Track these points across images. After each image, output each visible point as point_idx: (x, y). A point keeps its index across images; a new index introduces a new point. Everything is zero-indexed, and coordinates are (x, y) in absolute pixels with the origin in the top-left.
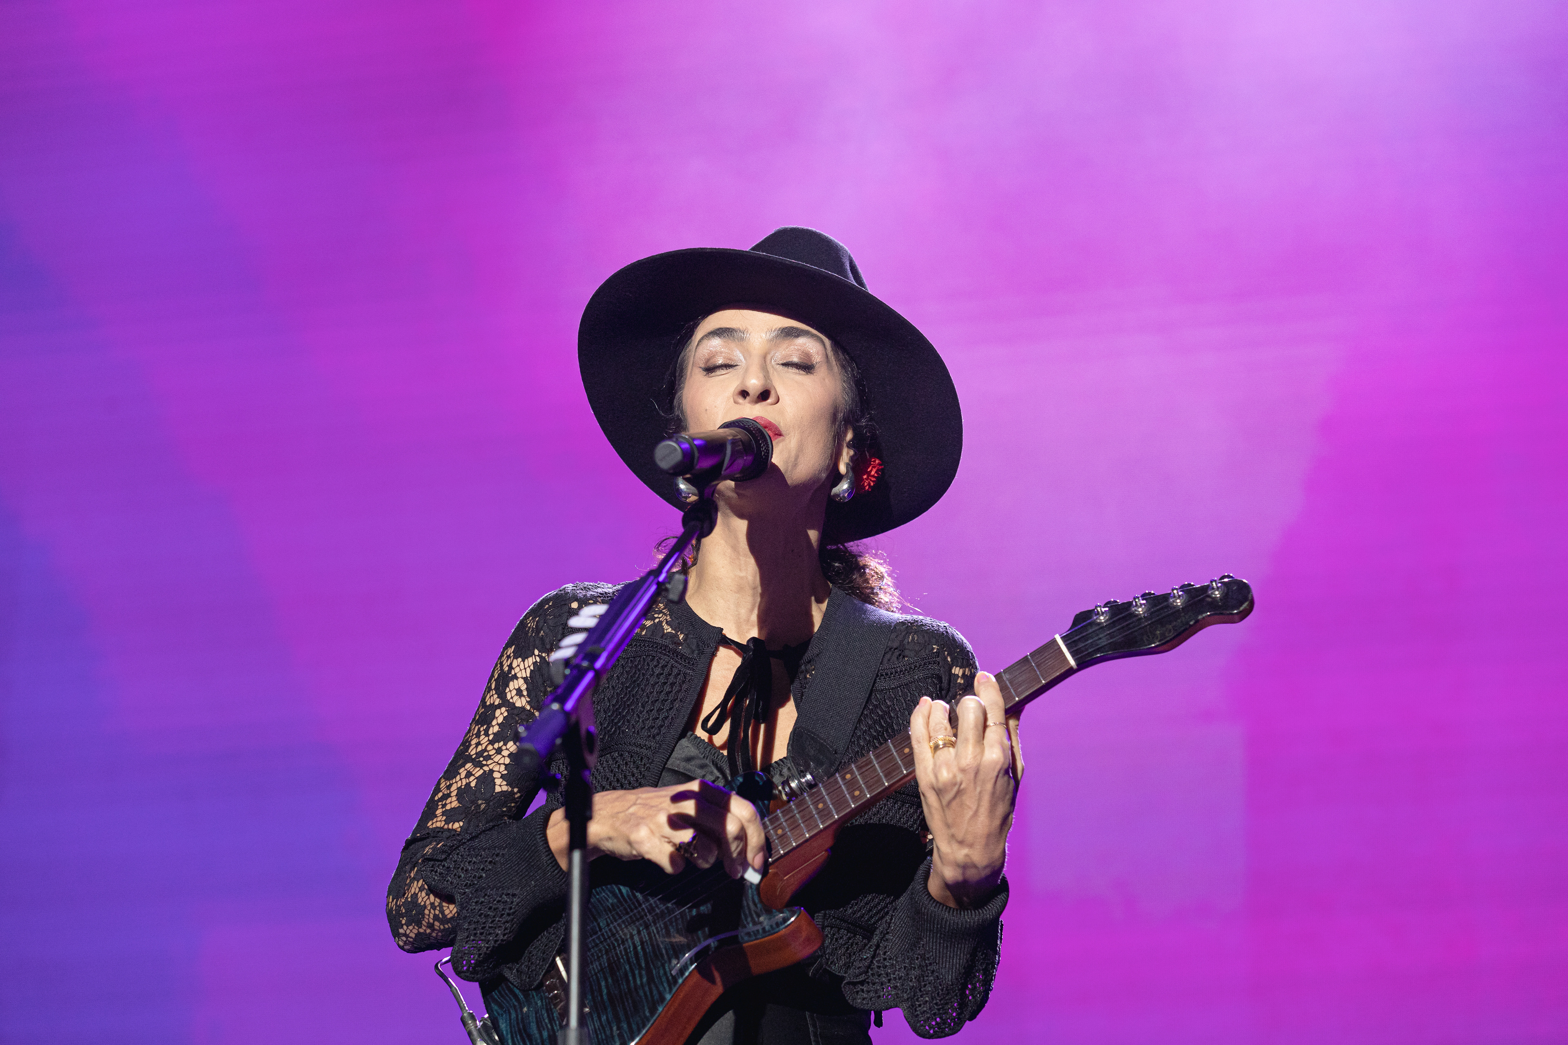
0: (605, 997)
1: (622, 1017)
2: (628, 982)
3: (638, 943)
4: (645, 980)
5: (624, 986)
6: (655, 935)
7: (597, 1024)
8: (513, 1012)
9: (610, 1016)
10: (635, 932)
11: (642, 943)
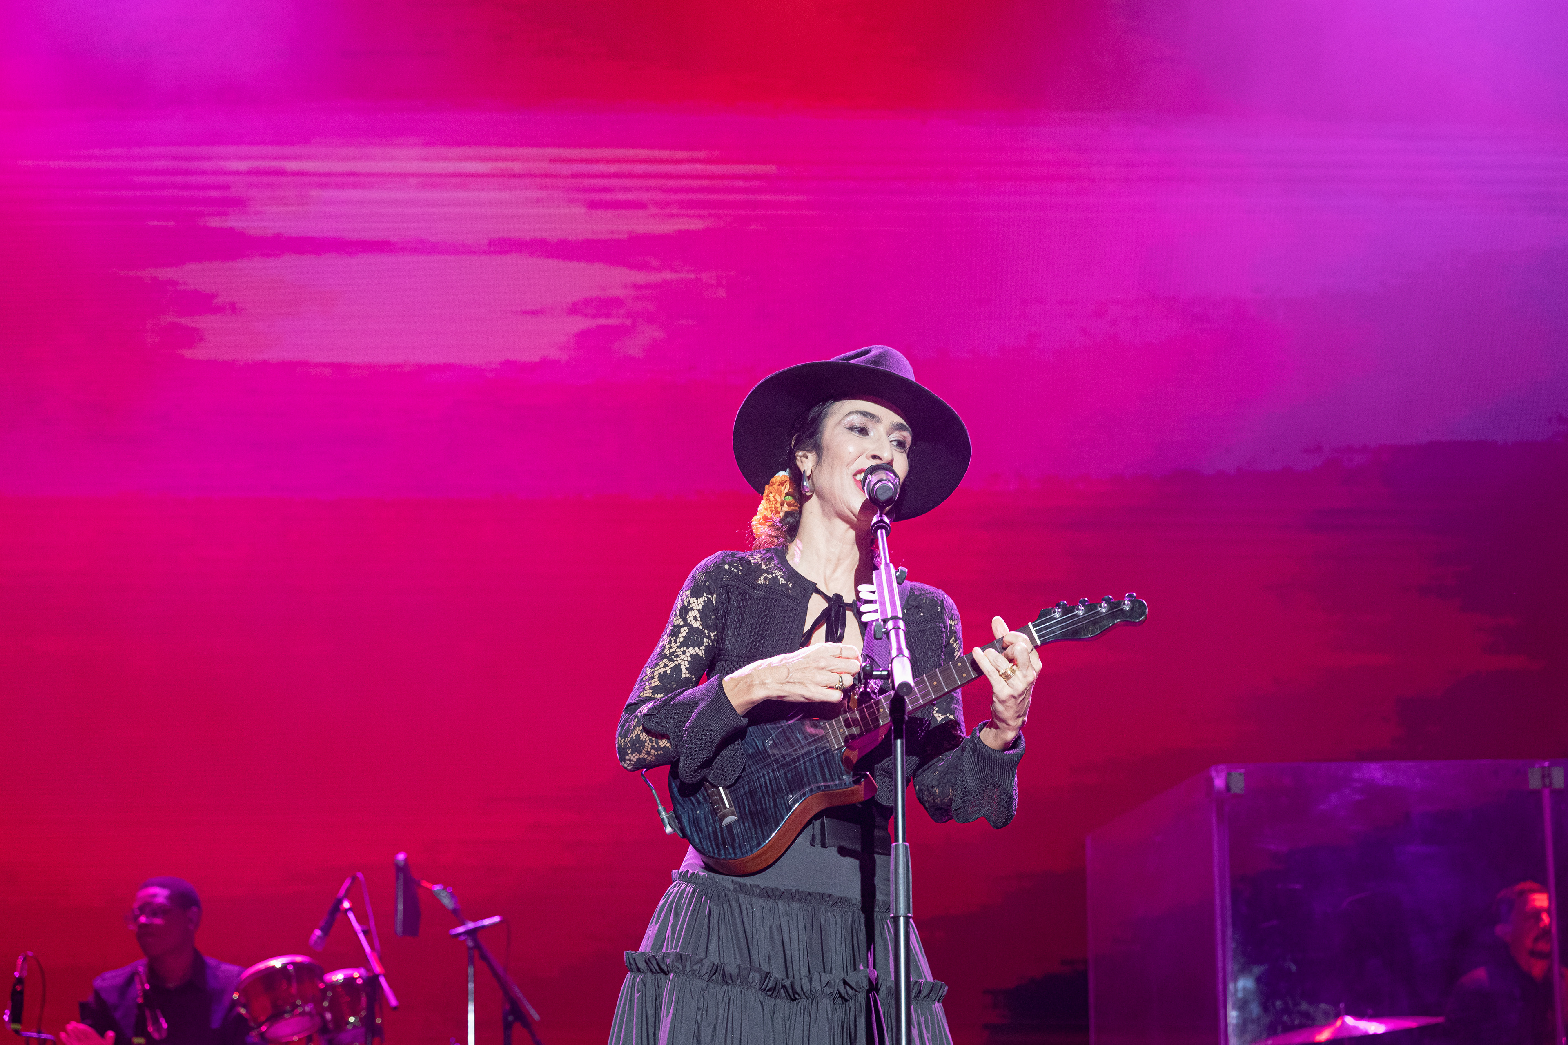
0: (747, 812)
1: (758, 827)
2: (761, 804)
3: (768, 781)
4: (772, 804)
5: (759, 807)
6: (778, 777)
7: (743, 828)
8: (690, 812)
9: (751, 823)
10: (766, 773)
11: (770, 781)
